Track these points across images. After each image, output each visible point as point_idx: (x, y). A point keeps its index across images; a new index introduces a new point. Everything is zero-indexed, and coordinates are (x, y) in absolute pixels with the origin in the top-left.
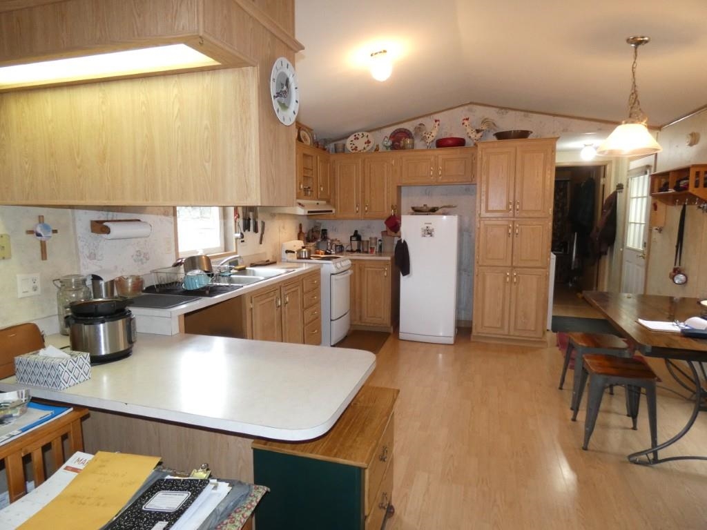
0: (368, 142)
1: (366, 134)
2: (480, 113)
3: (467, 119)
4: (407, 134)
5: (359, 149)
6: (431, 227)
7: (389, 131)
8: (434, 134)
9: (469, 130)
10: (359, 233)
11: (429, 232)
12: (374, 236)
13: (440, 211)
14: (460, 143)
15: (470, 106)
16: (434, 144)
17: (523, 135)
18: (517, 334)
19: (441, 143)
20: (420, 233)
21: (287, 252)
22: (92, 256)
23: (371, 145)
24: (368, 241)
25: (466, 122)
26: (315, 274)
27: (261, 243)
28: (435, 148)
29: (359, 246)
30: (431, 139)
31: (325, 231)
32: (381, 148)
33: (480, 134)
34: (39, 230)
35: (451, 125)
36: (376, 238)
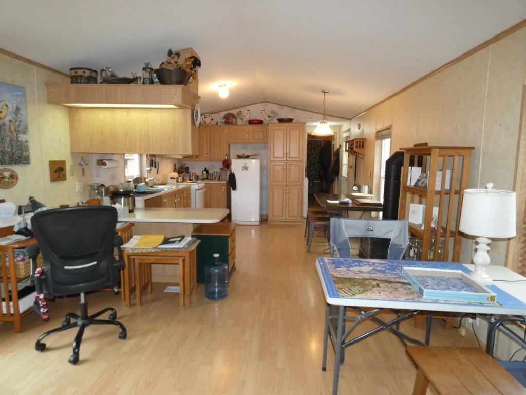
0: (212, 120)
1: (211, 115)
2: (270, 107)
3: (264, 110)
4: (233, 116)
5: (207, 123)
6: (247, 165)
7: (223, 114)
8: (248, 117)
9: (265, 116)
10: (207, 169)
11: (245, 168)
12: (216, 170)
13: (251, 157)
14: (260, 122)
15: (265, 103)
16: (247, 122)
17: (290, 121)
18: (289, 218)
19: (251, 122)
20: (241, 168)
21: (171, 178)
22: (97, 176)
23: (214, 121)
24: (212, 174)
25: (263, 112)
26: (188, 189)
27: (157, 173)
28: (248, 124)
29: (207, 177)
30: (246, 120)
31: (187, 168)
32: (220, 124)
33: (270, 119)
34: (82, 163)
35: (255, 112)
36: (217, 172)
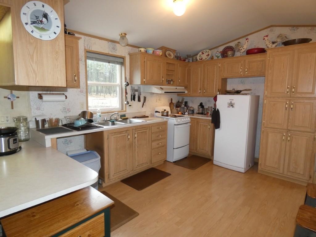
0: (208, 55)
1: (207, 51)
2: (278, 31)
3: (267, 36)
4: (231, 48)
5: (203, 59)
6: (233, 102)
7: (221, 49)
9: (267, 43)
10: (203, 104)
11: (231, 105)
12: (210, 106)
13: (242, 92)
14: (262, 51)
15: (271, 28)
16: (245, 53)
17: (305, 41)
18: (289, 174)
19: (250, 52)
20: (227, 105)
21: (156, 112)
22: (38, 109)
24: (207, 109)
25: (266, 38)
27: (142, 107)
28: (246, 55)
29: (202, 111)
30: (243, 50)
31: (186, 103)
32: (215, 58)
34: (9, 97)
35: (255, 41)
36: (212, 107)
